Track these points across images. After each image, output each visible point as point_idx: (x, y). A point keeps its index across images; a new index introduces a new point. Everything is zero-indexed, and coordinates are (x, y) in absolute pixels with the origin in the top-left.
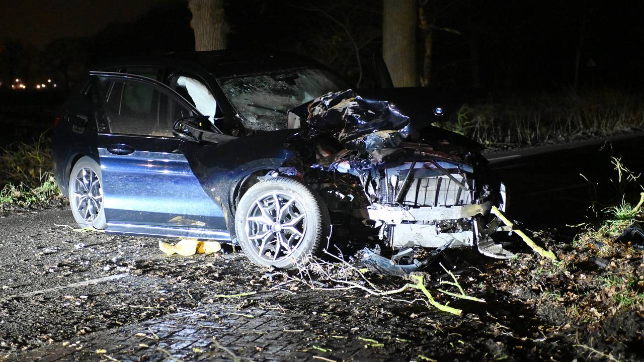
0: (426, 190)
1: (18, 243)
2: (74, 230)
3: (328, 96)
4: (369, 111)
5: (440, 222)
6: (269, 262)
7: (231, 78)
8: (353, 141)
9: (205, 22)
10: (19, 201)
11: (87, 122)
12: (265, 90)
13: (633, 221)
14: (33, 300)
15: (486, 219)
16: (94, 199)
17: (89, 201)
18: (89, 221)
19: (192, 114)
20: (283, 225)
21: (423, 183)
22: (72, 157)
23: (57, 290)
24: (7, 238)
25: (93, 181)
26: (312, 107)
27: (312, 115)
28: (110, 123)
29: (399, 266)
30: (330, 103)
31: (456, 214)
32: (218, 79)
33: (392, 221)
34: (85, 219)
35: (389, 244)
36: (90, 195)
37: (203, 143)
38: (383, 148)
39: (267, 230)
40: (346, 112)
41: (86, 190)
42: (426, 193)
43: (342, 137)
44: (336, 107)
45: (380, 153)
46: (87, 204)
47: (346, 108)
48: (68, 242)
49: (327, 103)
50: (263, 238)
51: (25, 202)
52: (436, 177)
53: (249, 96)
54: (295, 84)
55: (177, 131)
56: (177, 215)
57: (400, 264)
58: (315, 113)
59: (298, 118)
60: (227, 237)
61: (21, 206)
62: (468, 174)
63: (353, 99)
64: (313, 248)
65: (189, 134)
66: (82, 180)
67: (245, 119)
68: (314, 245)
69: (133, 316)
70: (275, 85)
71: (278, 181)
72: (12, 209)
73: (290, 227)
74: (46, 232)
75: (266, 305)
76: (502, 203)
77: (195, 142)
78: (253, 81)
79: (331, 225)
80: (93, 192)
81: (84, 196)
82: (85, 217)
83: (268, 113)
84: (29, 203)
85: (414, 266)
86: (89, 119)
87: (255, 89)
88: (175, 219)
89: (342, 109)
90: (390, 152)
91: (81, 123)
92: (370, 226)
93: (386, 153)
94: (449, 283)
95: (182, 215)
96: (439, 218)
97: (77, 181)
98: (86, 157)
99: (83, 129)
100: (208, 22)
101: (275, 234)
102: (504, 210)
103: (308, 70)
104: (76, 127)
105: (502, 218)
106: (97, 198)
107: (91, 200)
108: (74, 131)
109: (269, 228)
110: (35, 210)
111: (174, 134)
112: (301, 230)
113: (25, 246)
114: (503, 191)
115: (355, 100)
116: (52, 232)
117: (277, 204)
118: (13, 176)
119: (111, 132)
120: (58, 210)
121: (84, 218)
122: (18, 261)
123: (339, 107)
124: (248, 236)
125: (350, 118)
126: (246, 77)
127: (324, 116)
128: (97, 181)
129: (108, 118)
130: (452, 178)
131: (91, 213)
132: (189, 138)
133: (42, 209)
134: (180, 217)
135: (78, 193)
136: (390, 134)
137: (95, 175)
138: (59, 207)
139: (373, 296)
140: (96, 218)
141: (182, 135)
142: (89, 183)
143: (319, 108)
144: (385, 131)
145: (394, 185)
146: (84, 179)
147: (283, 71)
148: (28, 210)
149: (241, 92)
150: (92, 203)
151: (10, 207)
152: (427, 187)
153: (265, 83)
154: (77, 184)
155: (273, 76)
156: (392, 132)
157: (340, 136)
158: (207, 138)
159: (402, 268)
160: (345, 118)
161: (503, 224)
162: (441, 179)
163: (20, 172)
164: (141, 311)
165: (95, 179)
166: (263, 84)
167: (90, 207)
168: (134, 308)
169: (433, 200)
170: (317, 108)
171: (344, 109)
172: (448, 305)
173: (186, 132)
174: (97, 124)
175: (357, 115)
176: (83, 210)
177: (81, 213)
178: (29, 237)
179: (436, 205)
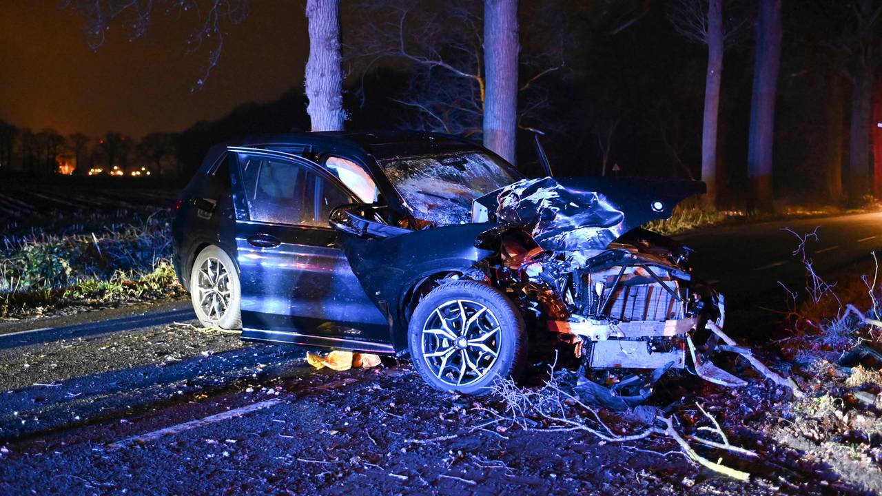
0: (635, 300)
1: (133, 347)
2: (196, 329)
3: (521, 185)
4: (572, 204)
5: (652, 339)
6: (452, 386)
7: (393, 161)
8: (550, 239)
9: (322, 108)
10: (129, 289)
11: (216, 207)
12: (433, 175)
13: (860, 340)
14: (163, 445)
15: (701, 336)
16: (222, 296)
17: (214, 296)
18: (214, 319)
19: (351, 202)
20: (469, 341)
21: (632, 292)
22: (196, 245)
23: (193, 427)
24: (119, 338)
25: (220, 274)
26: (502, 196)
27: (502, 206)
28: (251, 209)
29: (621, 397)
30: (523, 192)
31: (670, 329)
32: (380, 161)
33: (597, 337)
34: (209, 317)
35: (588, 363)
36: (216, 289)
37: (366, 236)
38: (587, 248)
39: (448, 345)
40: (542, 204)
41: (212, 283)
42: (634, 304)
43: (536, 234)
44: (529, 198)
45: (583, 254)
46: (212, 300)
47: (542, 200)
48: (192, 346)
49: (519, 192)
50: (444, 356)
51: (136, 290)
52: (646, 285)
53: (415, 182)
54: (464, 169)
55: (334, 220)
56: (329, 321)
57: (623, 395)
58: (505, 204)
59: (484, 208)
60: (390, 349)
61: (132, 295)
62: (681, 282)
63: (552, 188)
64: (509, 371)
65: (349, 225)
66: (206, 272)
67: (415, 209)
68: (511, 367)
69: (307, 479)
70: (443, 170)
71: (466, 287)
72: (123, 298)
73: (480, 342)
74: (164, 331)
75: (482, 459)
76: (720, 316)
77: (357, 235)
78: (418, 165)
79: (557, 351)
80: (219, 286)
81: (207, 290)
82: (209, 314)
83: (439, 203)
84: (141, 292)
85: (640, 397)
86: (217, 203)
87: (422, 174)
88: (324, 325)
89: (537, 200)
90: (595, 253)
91: (208, 208)
92: (566, 341)
93: (590, 255)
94: (710, 429)
95: (332, 321)
96: (651, 334)
97: (200, 272)
98: (213, 247)
99: (211, 214)
100: (326, 108)
101: (458, 351)
102: (721, 325)
103: (476, 154)
104: (202, 211)
105: (721, 334)
106: (224, 293)
107: (217, 295)
108: (199, 215)
109: (451, 343)
110: (147, 299)
111: (331, 224)
112: (494, 348)
113: (143, 352)
114: (721, 303)
115: (555, 190)
116: (171, 331)
117: (463, 314)
118: (120, 258)
119: (252, 219)
120: (172, 300)
121: (207, 315)
122: (136, 375)
123: (534, 198)
124: (423, 352)
125: (547, 211)
126: (410, 159)
127: (515, 208)
128: (225, 274)
129: (249, 203)
130: (665, 286)
131: (216, 310)
132: (349, 230)
133: (155, 298)
134: (329, 323)
135: (201, 286)
136: (597, 232)
137: (222, 267)
138: (173, 297)
139: (608, 443)
140: (223, 317)
141: (339, 225)
142: (216, 276)
143: (510, 198)
144: (591, 229)
145: (599, 293)
146: (210, 271)
147: (450, 154)
148: (140, 300)
149: (406, 178)
150: (218, 299)
151: (120, 297)
152: (635, 296)
153: (431, 167)
154: (201, 276)
155: (440, 160)
156: (599, 229)
157: (533, 233)
158: (374, 230)
159: (625, 400)
160: (540, 211)
161: (721, 341)
162: (652, 288)
163: (127, 255)
164: (317, 469)
165: (222, 271)
166: (430, 169)
167: (215, 304)
168: (305, 463)
169: (641, 312)
170: (508, 198)
171: (540, 201)
172: (721, 464)
173: (345, 222)
174: (236, 209)
175: (555, 208)
176: (207, 306)
177: (204, 308)
178: (145, 338)
179: (644, 319)
